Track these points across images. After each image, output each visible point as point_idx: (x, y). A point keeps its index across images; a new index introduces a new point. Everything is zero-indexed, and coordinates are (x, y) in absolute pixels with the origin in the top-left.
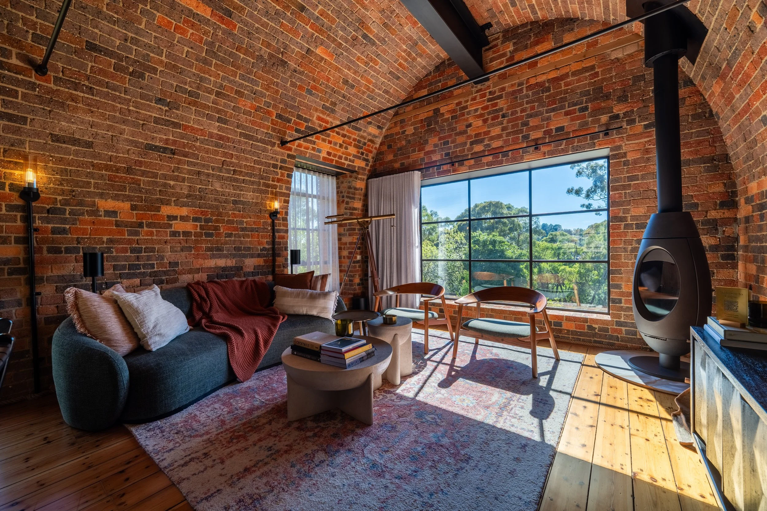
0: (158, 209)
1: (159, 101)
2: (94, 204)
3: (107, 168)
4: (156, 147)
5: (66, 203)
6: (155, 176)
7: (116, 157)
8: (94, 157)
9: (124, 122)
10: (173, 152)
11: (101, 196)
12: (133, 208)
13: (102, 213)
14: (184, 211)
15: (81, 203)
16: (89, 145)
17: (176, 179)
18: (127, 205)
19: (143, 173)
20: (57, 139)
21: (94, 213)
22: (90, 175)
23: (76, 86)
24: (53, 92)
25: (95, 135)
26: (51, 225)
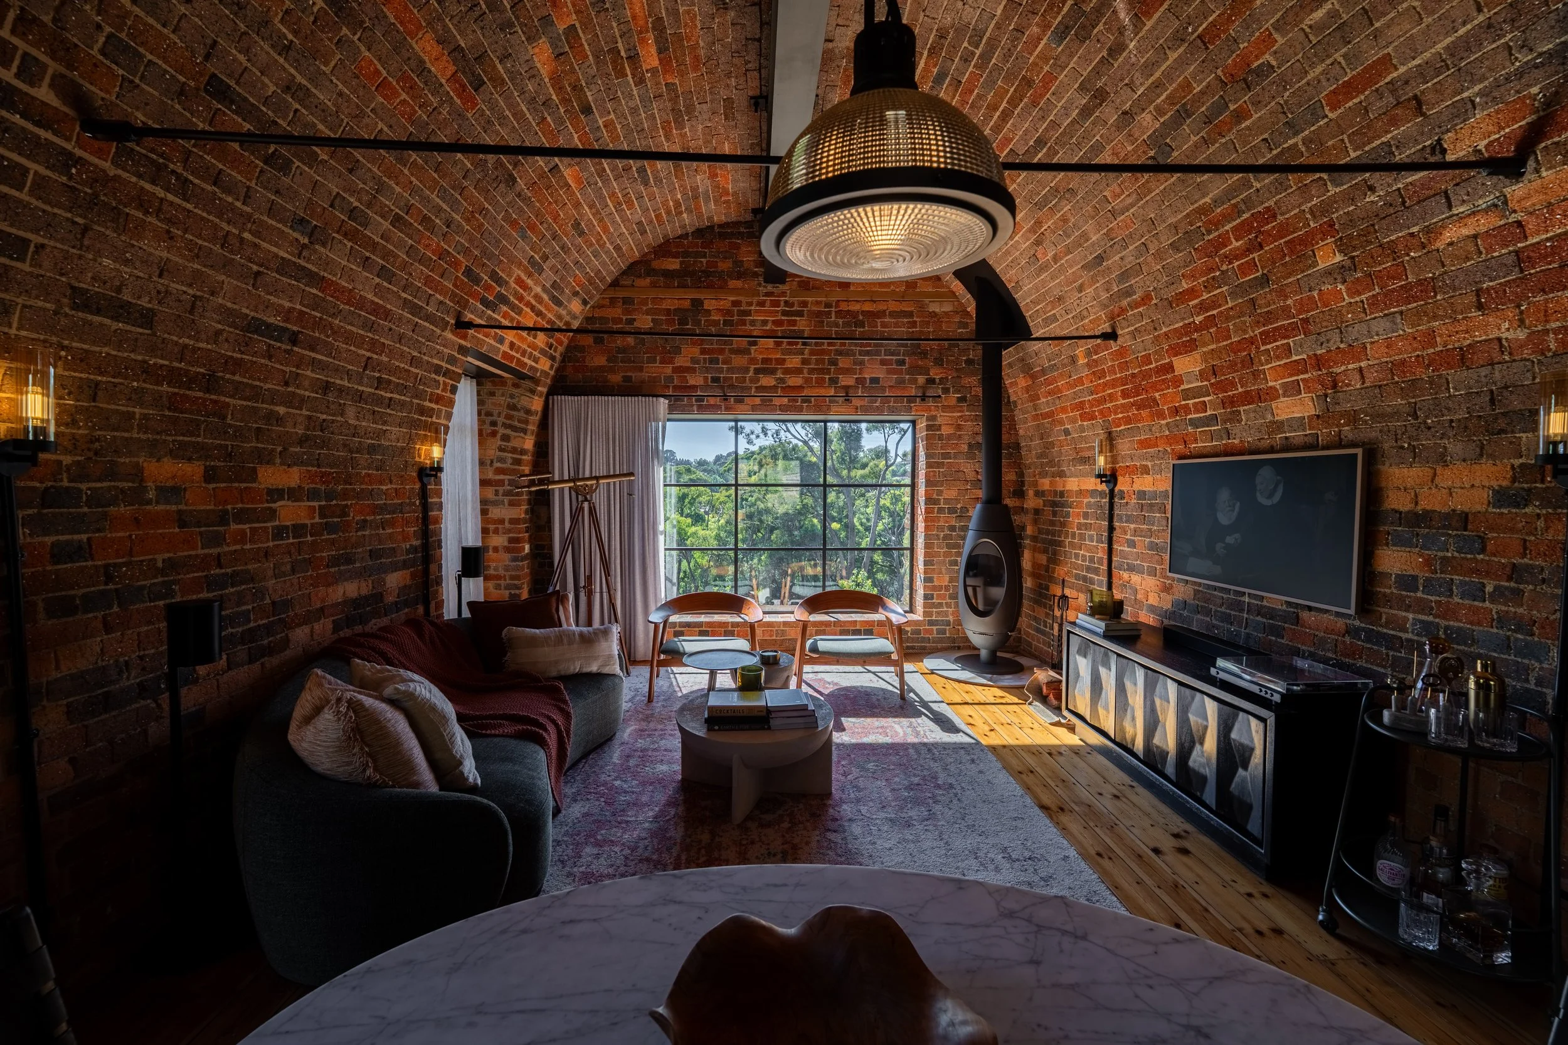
0: (253, 475)
1: (300, 223)
2: (138, 474)
3: (173, 376)
4: (268, 326)
5: (81, 473)
6: (256, 394)
7: (195, 350)
8: (152, 350)
9: (226, 265)
10: (294, 339)
11: (153, 449)
12: (210, 476)
13: (151, 495)
14: (293, 477)
15: (111, 473)
16: (147, 319)
17: (291, 401)
18: (193, 470)
19: (237, 390)
20: (84, 301)
21: (137, 496)
22: (137, 397)
23: (157, 174)
24: (100, 179)
25: (163, 295)
26: (49, 540)
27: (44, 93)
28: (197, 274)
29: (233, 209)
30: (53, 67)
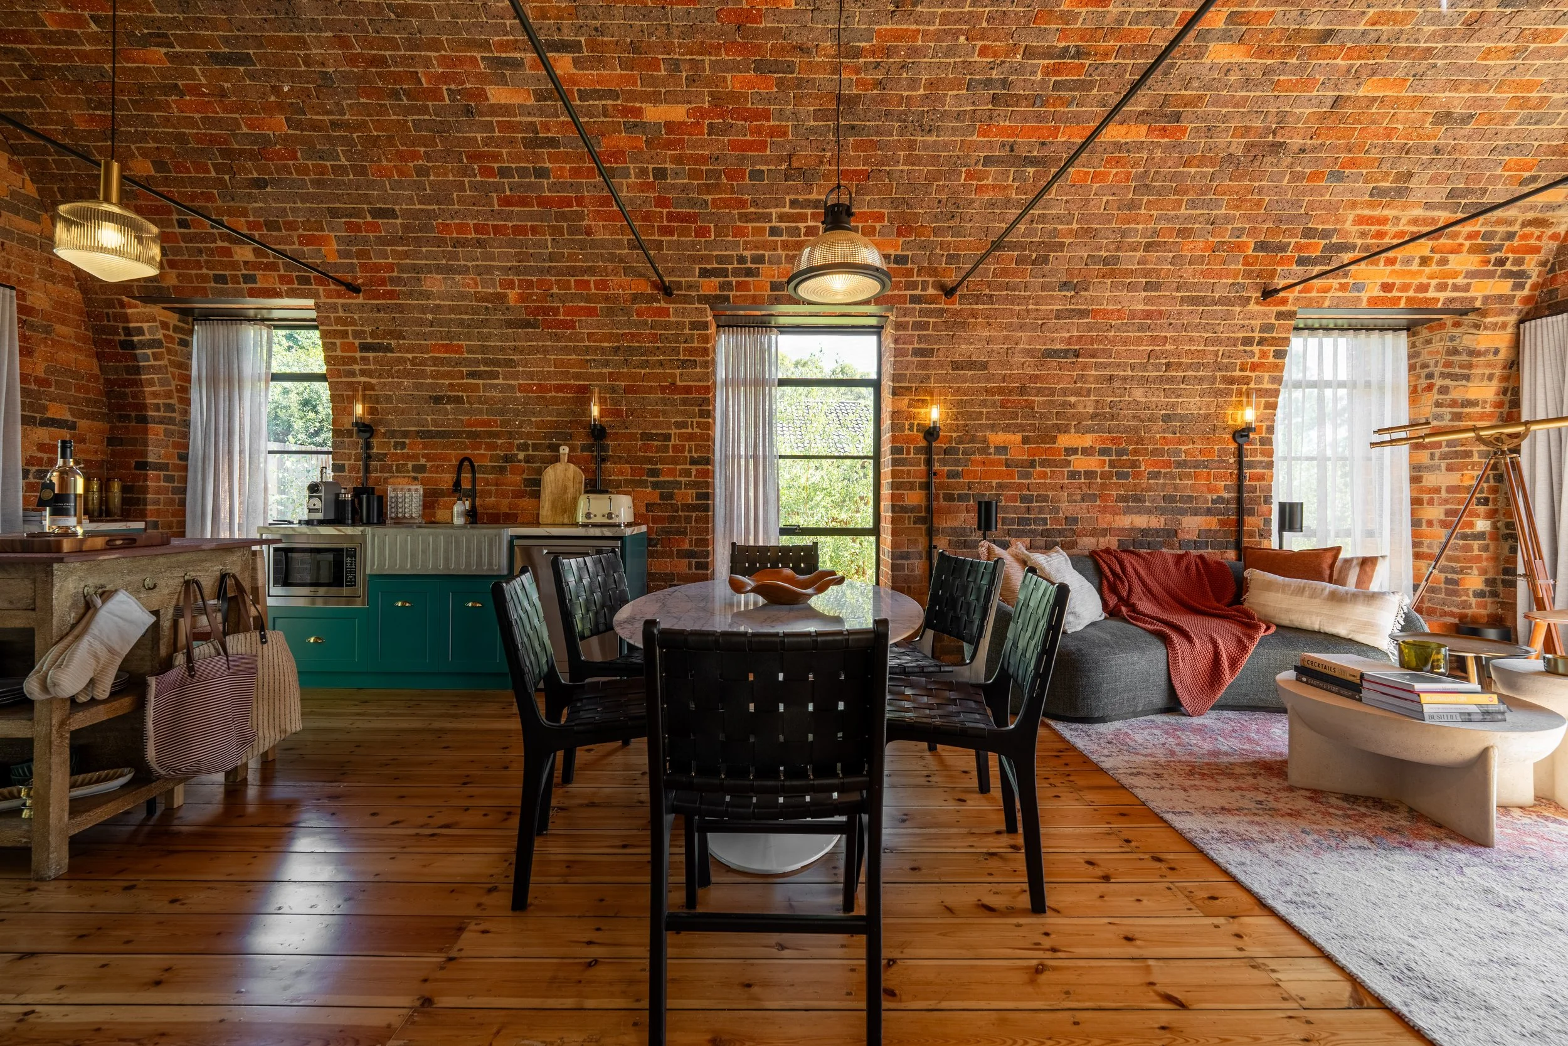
0: (1054, 440)
1: (1064, 285)
2: (985, 440)
3: (1000, 391)
4: (1055, 351)
5: (960, 441)
6: (1052, 392)
7: (1010, 375)
8: (988, 380)
9: (1022, 327)
10: (1077, 354)
11: (993, 428)
12: (1025, 440)
13: (992, 450)
14: (1087, 440)
15: (973, 440)
16: (984, 366)
17: (1078, 393)
18: (1017, 438)
19: (1039, 392)
20: (956, 366)
21: (985, 451)
22: (983, 404)
23: (978, 299)
24: (957, 313)
25: (990, 353)
26: (946, 468)
27: (931, 291)
28: (1006, 337)
29: (1018, 297)
30: (931, 280)
